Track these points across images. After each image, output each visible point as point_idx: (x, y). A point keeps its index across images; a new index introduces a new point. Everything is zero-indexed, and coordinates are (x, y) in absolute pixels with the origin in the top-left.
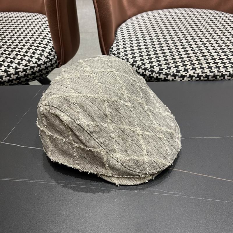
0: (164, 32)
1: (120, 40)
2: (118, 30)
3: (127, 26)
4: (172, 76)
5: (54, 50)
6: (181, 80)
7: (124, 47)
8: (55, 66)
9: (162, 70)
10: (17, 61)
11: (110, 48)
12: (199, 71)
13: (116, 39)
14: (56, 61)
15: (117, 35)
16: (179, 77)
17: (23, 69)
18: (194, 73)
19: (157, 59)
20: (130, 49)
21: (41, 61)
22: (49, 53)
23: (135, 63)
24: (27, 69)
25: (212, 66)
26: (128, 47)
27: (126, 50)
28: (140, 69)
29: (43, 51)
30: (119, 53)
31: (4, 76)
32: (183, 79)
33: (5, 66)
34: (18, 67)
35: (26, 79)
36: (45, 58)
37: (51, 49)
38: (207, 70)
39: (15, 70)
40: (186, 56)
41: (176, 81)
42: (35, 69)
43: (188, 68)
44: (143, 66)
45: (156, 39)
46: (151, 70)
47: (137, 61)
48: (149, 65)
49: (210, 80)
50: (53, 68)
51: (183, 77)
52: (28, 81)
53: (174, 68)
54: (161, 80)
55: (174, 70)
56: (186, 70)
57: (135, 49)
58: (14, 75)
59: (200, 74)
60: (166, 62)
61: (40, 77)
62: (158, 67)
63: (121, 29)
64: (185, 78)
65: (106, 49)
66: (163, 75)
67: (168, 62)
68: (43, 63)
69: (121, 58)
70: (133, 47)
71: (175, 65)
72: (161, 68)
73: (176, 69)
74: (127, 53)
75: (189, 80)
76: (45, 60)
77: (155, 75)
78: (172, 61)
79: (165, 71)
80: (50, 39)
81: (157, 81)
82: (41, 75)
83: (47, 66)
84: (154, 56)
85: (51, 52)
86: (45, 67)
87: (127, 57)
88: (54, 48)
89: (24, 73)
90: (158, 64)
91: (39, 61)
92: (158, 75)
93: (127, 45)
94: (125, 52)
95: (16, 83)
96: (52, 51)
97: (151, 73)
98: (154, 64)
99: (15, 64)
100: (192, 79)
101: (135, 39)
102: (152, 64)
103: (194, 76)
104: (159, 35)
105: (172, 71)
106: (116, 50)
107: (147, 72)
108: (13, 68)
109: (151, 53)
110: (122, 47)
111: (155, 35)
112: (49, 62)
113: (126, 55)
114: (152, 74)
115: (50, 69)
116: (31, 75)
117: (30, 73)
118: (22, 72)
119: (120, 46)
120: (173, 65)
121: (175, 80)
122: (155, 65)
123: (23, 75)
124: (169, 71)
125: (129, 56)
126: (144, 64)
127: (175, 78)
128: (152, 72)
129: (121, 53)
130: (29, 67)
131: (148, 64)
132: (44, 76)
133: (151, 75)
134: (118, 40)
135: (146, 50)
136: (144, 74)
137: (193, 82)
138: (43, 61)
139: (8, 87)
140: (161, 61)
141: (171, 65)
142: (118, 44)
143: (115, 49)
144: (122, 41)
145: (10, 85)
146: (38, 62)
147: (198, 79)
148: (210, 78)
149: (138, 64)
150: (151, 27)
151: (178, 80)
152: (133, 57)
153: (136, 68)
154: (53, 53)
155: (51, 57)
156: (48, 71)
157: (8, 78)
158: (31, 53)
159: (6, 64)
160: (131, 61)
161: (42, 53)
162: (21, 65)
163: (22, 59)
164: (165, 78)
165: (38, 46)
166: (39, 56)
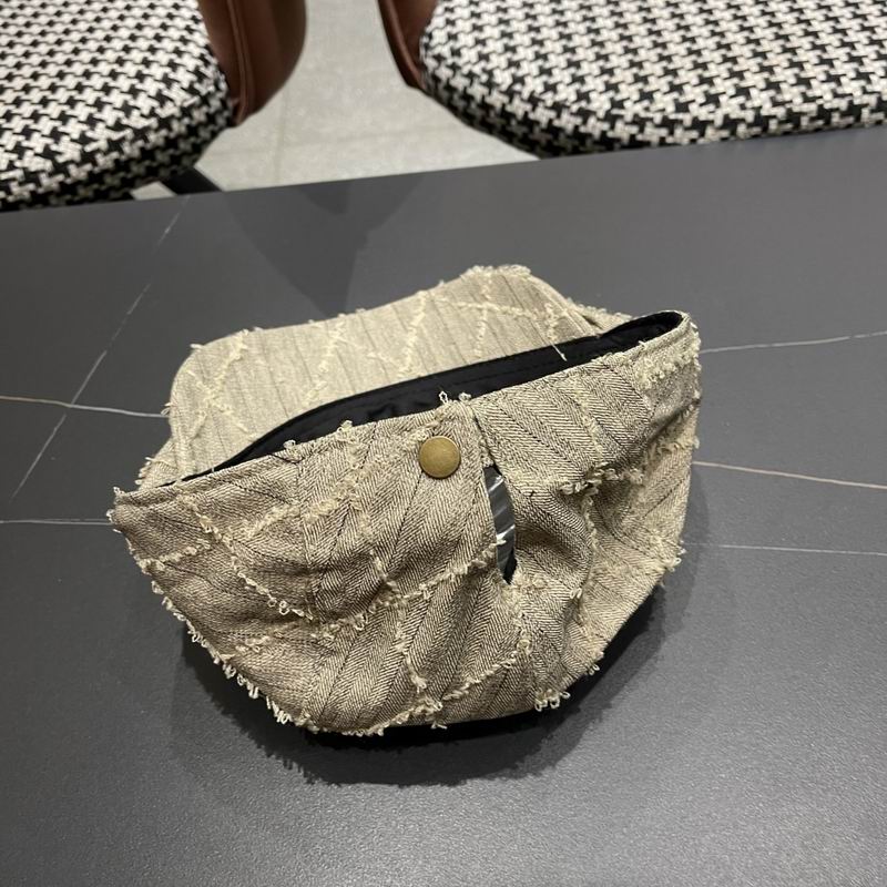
4: (658, 126)
5: (213, 61)
6: (693, 141)
7: (473, 25)
9: (619, 104)
10: (82, 112)
11: (423, 33)
12: (761, 99)
14: (223, 102)
16: (687, 129)
17: (110, 141)
18: (743, 107)
19: (601, 63)
20: (496, 32)
21: (169, 104)
22: (197, 72)
23: (517, 87)
24: (123, 139)
25: (810, 74)
26: (488, 24)
27: (482, 36)
28: (539, 110)
29: (173, 65)
30: (456, 53)
31: (43, 171)
32: (702, 134)
33: (43, 136)
34: (90, 134)
35: (123, 180)
36: (183, 93)
37: (202, 57)
38: (791, 94)
39: (79, 147)
40: (712, 43)
41: (675, 144)
42: (152, 137)
43: (721, 90)
44: (550, 94)
46: (580, 109)
47: (528, 80)
48: (572, 89)
49: (806, 132)
50: (217, 128)
51: (700, 125)
52: (131, 183)
53: (665, 94)
55: (665, 102)
56: (713, 99)
57: (518, 31)
58: (78, 165)
59: (767, 110)
60: (635, 75)
61: (174, 167)
62: (605, 97)
64: (710, 131)
65: (407, 42)
66: (627, 124)
67: (642, 73)
68: (178, 114)
69: (465, 70)
70: (507, 22)
71: (670, 83)
72: (618, 97)
73: (676, 100)
74: (485, 51)
75: (724, 139)
76: (185, 100)
77: (595, 127)
78: (658, 69)
79: (632, 109)
80: (194, 19)
81: (603, 148)
82: (175, 160)
83: (194, 123)
84: (591, 54)
85: (203, 69)
86: (188, 127)
87: (489, 67)
88: (214, 48)
89: (115, 155)
90: (606, 82)
91: (162, 104)
92: (606, 126)
93: (484, 16)
94: (479, 48)
95: (90, 194)
96: (207, 63)
97: (579, 121)
98: (590, 84)
99: (80, 122)
100: (734, 133)
102: (582, 85)
103: (743, 120)
105: (660, 106)
106: (444, 40)
107: (565, 116)
108: (73, 141)
109: (576, 41)
110: (467, 26)
112: (199, 107)
113: (484, 57)
114: (585, 123)
115: (204, 134)
116: (139, 161)
117: (136, 153)
118: (106, 153)
119: (459, 23)
120: (663, 84)
121: (670, 140)
122: (595, 90)
123: (110, 165)
124: (647, 109)
125: (495, 61)
126: (550, 88)
127: (671, 133)
128: (585, 114)
129: (464, 51)
130: (128, 133)
131: (568, 85)
132: (185, 161)
133: (582, 129)
135: (560, 33)
136: (556, 127)
137: (740, 146)
138: (178, 103)
139: (61, 213)
140: (616, 71)
141: (654, 84)
142: (453, 17)
143: (439, 36)
145: (70, 203)
146: (158, 111)
147: (756, 130)
148: (804, 122)
149: (531, 89)
151: (681, 139)
152: (511, 64)
153: (522, 105)
154: (209, 72)
155: (203, 89)
156: (199, 141)
157: (60, 177)
158: (129, 77)
159: (46, 125)
160: (503, 78)
161: (172, 76)
162: (100, 126)
163: (99, 105)
164: (632, 137)
165: (152, 50)
166: (162, 86)
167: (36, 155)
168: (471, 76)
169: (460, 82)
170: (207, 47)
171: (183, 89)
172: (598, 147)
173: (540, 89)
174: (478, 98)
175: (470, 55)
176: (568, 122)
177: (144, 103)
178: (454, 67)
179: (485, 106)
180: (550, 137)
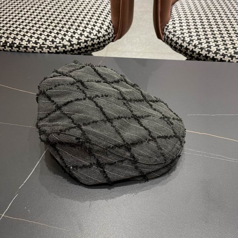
0: (221, 13)
1: (175, 19)
2: (173, 8)
3: (182, 5)
4: (229, 57)
5: (112, 24)
7: (180, 25)
8: (111, 40)
9: (219, 50)
10: (79, 32)
11: (166, 25)
13: (172, 17)
14: (112, 35)
15: (172, 14)
16: (236, 59)
17: (85, 40)
19: (214, 39)
20: (186, 28)
21: (100, 33)
23: (191, 42)
24: (88, 40)
26: (184, 25)
27: (182, 28)
28: (197, 49)
29: (102, 24)
30: (175, 31)
31: (68, 45)
33: (69, 36)
34: (80, 38)
35: (86, 50)
36: (104, 31)
37: (109, 23)
39: (77, 40)
41: (232, 62)
42: (95, 41)
44: (200, 45)
45: (212, 20)
46: (208, 50)
47: (194, 40)
48: (206, 45)
50: (110, 41)
53: (232, 49)
54: (217, 60)
57: (192, 28)
58: (76, 45)
60: (224, 43)
62: (215, 48)
63: (175, 7)
65: (161, 27)
66: (220, 55)
67: (225, 43)
68: (102, 36)
69: (177, 36)
70: (189, 26)
71: (233, 46)
72: (219, 48)
73: (234, 51)
74: (183, 32)
76: (104, 33)
77: (211, 55)
78: (230, 43)
79: (222, 52)
80: (108, 13)
81: (212, 60)
83: (105, 39)
84: (212, 37)
85: (109, 26)
87: (184, 36)
88: (113, 22)
89: (85, 44)
90: (215, 44)
92: (214, 55)
93: (183, 23)
94: (181, 31)
96: (110, 25)
97: (207, 53)
98: (211, 44)
99: (78, 34)
101: (191, 19)
102: (209, 44)
104: (215, 15)
105: (230, 52)
106: (172, 28)
107: (203, 51)
108: (76, 39)
110: (178, 25)
111: (211, 16)
112: (107, 35)
113: (183, 34)
114: (209, 53)
115: (107, 42)
116: (91, 46)
117: (90, 44)
118: (83, 43)
119: (176, 24)
120: (231, 46)
122: (212, 46)
123: (84, 46)
124: (226, 52)
125: (185, 35)
126: (201, 44)
127: (232, 59)
128: (209, 51)
129: (177, 31)
130: (90, 39)
131: (205, 43)
133: (208, 55)
134: (174, 18)
135: (203, 30)
136: (200, 54)
138: (103, 33)
139: (69, 56)
140: (219, 42)
141: (228, 46)
142: (174, 22)
143: (170, 27)
144: (178, 19)
145: (72, 54)
146: (98, 35)
149: (195, 43)
150: (207, 7)
151: (235, 61)
152: (190, 36)
153: (192, 47)
154: (111, 27)
155: (109, 31)
156: (105, 44)
157: (71, 47)
158: (91, 25)
159: (70, 34)
160: (188, 39)
161: (102, 26)
162: (83, 36)
163: (83, 31)
164: (221, 59)
165: (97, 19)
166: (99, 29)
167: (67, 41)
168: (178, 38)
169: (175, 39)
170: (111, 21)
171: (104, 30)
172: (210, 60)
173: (197, 43)
174: (180, 44)
175: (179, 32)
176: (204, 53)
177: (95, 32)
178: (174, 35)
179: (181, 46)
180: (198, 56)
